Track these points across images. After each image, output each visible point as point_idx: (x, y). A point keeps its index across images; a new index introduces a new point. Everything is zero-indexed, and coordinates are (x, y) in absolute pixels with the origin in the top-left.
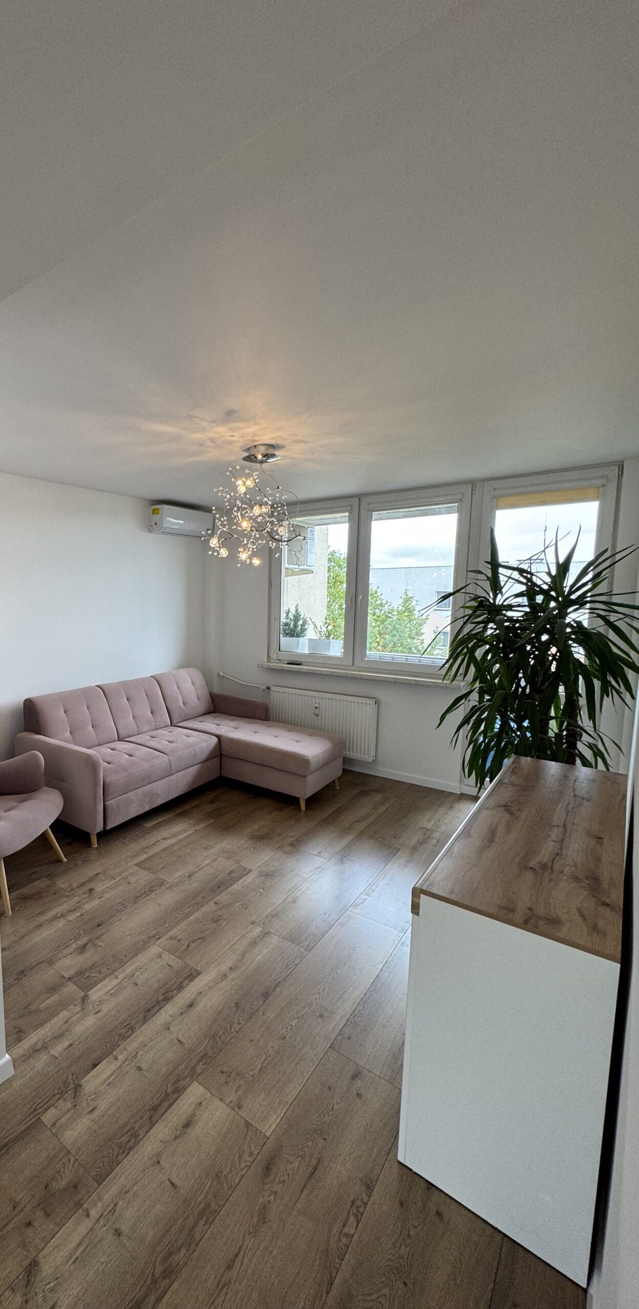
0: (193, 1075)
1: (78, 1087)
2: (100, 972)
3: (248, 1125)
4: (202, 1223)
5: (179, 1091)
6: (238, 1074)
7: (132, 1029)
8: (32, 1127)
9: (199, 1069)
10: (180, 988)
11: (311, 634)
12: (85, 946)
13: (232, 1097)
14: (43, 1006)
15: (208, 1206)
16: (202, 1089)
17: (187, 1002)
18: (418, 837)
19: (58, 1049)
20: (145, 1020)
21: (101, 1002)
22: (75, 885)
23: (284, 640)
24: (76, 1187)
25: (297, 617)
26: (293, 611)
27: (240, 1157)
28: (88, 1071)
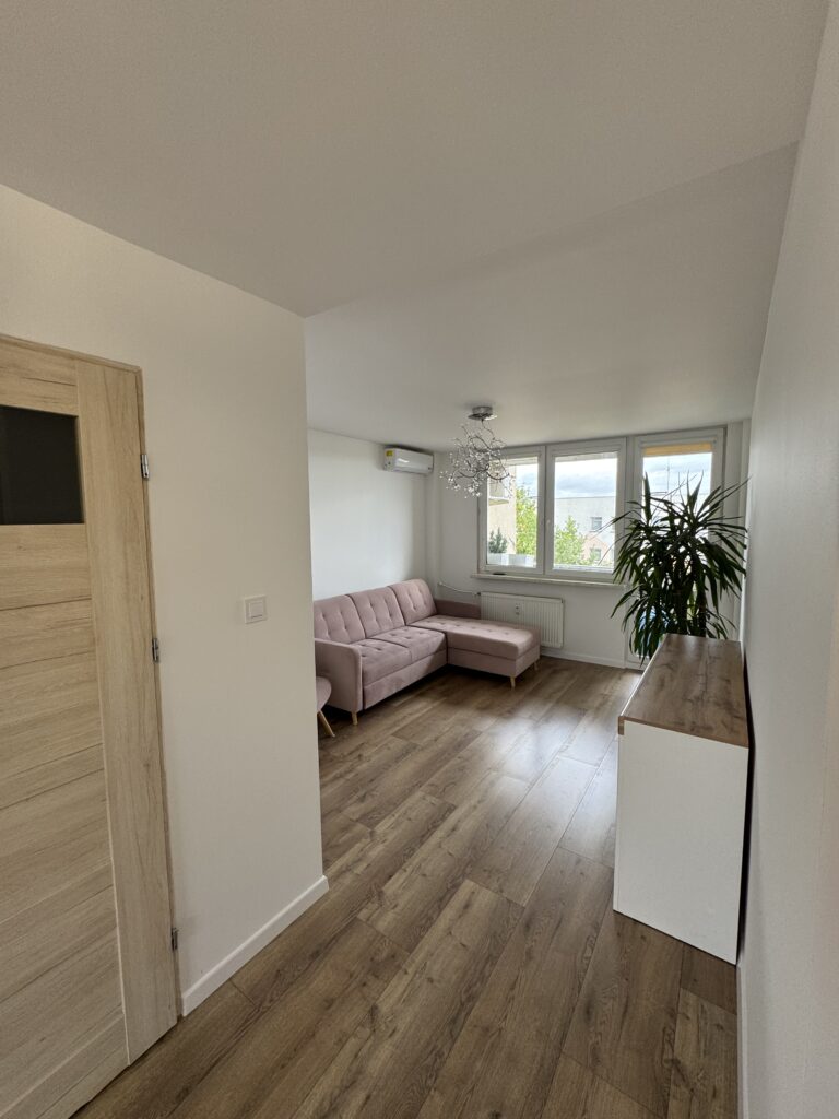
0: (464, 875)
1: (381, 894)
2: (380, 814)
3: (509, 901)
4: (488, 966)
5: (456, 886)
6: (497, 870)
7: (413, 850)
8: (352, 923)
9: (468, 870)
10: (443, 818)
11: (510, 550)
12: (364, 796)
13: (495, 885)
14: (340, 841)
15: (490, 955)
16: (472, 883)
17: (451, 828)
18: (599, 700)
19: (360, 869)
20: (422, 843)
21: (385, 834)
22: (346, 753)
23: (490, 556)
24: (393, 957)
25: (499, 538)
26: (496, 533)
27: (508, 922)
28: (385, 882)
